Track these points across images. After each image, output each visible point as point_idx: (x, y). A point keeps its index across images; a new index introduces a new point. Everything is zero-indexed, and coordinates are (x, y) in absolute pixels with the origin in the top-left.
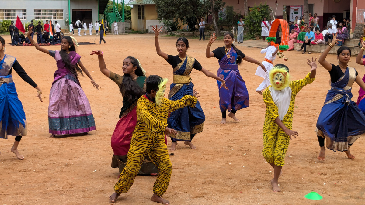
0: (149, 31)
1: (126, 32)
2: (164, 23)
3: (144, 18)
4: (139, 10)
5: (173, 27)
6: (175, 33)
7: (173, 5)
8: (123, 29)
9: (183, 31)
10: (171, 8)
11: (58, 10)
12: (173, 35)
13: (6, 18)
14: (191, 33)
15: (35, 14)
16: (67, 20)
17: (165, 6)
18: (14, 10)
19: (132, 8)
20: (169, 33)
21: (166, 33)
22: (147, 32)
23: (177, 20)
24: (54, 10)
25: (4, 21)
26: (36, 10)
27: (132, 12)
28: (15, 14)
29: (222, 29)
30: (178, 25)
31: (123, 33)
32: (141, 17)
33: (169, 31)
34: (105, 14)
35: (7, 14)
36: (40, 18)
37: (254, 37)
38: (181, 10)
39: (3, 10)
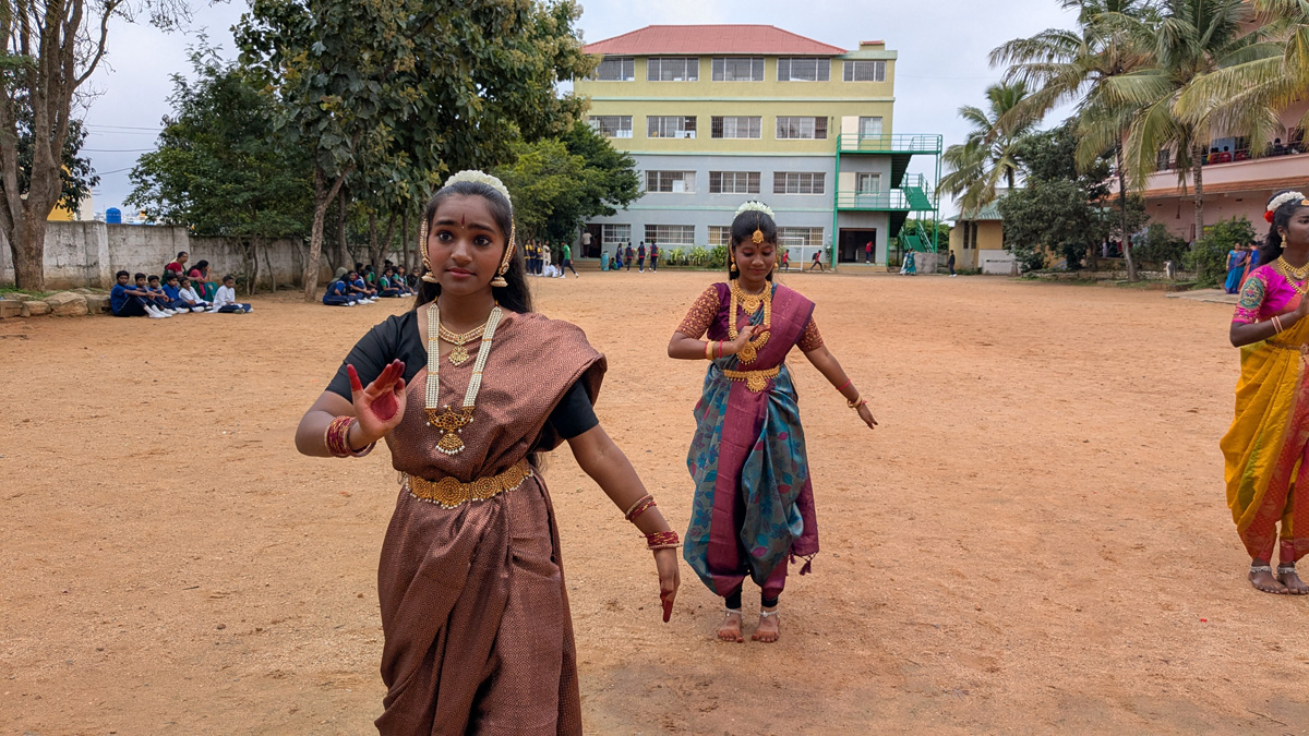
0: (984, 271)
1: (939, 272)
2: (1017, 254)
3: (974, 246)
4: (967, 231)
5: (1034, 263)
6: (1038, 275)
7: (1040, 218)
8: (933, 265)
9: (1054, 270)
10: (1035, 224)
11: (814, 229)
12: (1035, 277)
14: (1072, 274)
16: (829, 247)
17: (1023, 220)
19: (952, 228)
20: (1025, 275)
21: (1018, 275)
22: (979, 272)
23: (1043, 249)
24: (808, 230)
25: (719, 247)
27: (952, 233)
29: (1140, 268)
30: (1046, 260)
31: (932, 272)
32: (970, 244)
33: (1025, 270)
34: (899, 239)
37: (1215, 283)
38: (1055, 229)
39: (719, 227)
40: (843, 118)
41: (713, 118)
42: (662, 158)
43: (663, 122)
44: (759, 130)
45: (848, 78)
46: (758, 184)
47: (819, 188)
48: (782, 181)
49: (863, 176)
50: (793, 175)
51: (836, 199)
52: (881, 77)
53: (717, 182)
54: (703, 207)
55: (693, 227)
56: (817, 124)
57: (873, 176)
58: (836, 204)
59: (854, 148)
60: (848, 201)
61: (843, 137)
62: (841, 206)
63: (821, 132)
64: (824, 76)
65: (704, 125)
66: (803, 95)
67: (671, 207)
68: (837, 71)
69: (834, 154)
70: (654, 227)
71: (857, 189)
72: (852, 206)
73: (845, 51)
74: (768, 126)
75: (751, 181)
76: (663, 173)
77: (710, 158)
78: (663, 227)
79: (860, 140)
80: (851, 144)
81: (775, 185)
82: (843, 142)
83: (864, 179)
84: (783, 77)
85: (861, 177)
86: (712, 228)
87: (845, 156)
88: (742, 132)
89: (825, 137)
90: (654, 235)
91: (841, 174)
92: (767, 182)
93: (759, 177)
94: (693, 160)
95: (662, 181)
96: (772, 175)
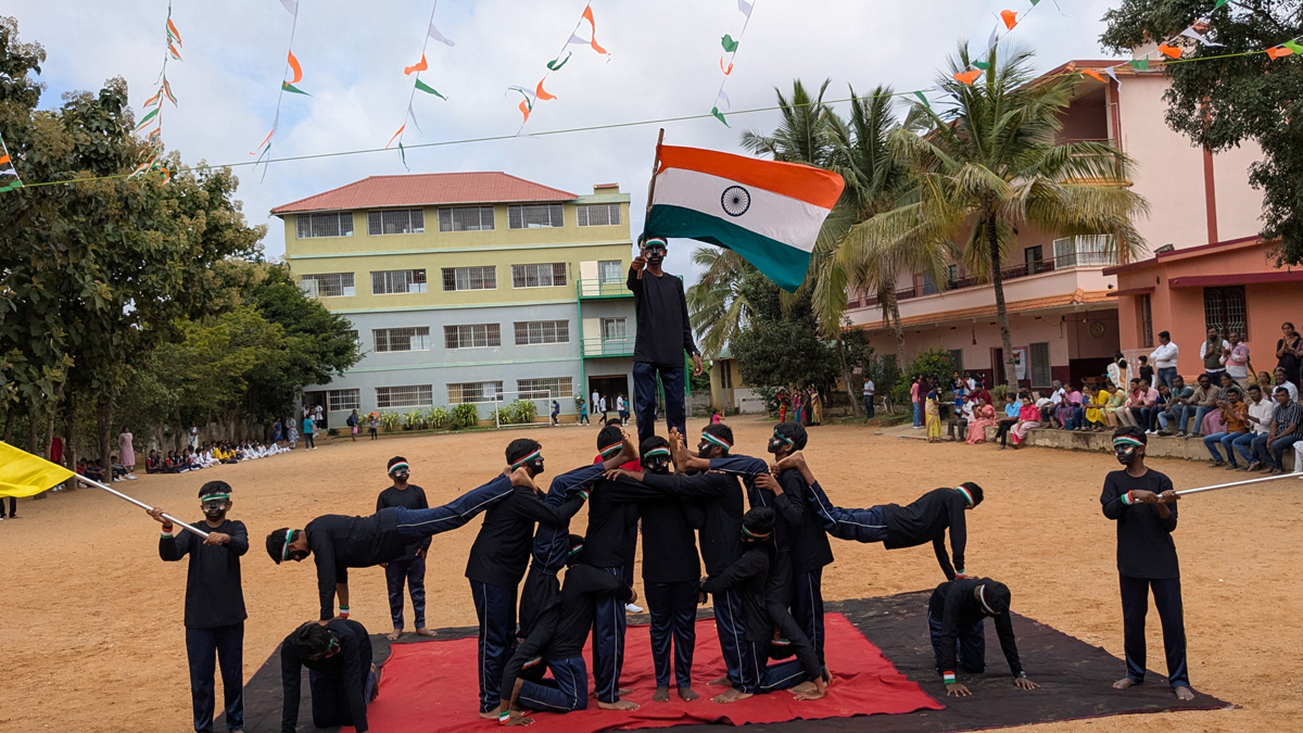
0: (741, 411)
3: (730, 386)
4: (723, 370)
11: (562, 380)
13: (465, 400)
15: (520, 389)
18: (480, 384)
22: (736, 413)
24: (555, 380)
25: (460, 406)
26: (520, 382)
27: (712, 372)
28: (481, 393)
32: (726, 384)
35: (465, 394)
36: (528, 396)
39: (459, 385)
40: (582, 263)
41: (444, 270)
42: (391, 315)
43: (389, 279)
44: (494, 280)
45: (583, 223)
46: (498, 336)
47: (564, 336)
48: (523, 332)
49: (607, 322)
50: (535, 325)
51: (582, 347)
52: (616, 221)
53: (453, 336)
54: (440, 365)
55: (431, 386)
56: (555, 271)
57: (618, 321)
58: (583, 353)
59: (596, 294)
60: (594, 348)
61: (583, 283)
62: (587, 354)
63: (560, 279)
64: (558, 222)
65: (435, 278)
66: (537, 242)
67: (404, 367)
68: (571, 217)
69: (576, 300)
70: (386, 390)
71: (603, 335)
72: (600, 353)
73: (577, 197)
74: (504, 276)
75: (490, 334)
76: (393, 331)
77: (443, 312)
78: (395, 389)
79: (600, 285)
80: (591, 290)
81: (516, 336)
82: (584, 288)
83: (610, 324)
84: (515, 224)
85: (605, 323)
86: (450, 386)
87: (586, 303)
88: (476, 284)
89: (565, 284)
90: (387, 398)
91: (584, 320)
92: (507, 334)
93: (499, 329)
94: (425, 315)
95: (393, 340)
96: (513, 326)
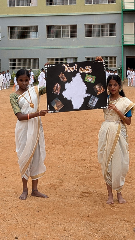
11: (111, 58)
16: (119, 68)
24: (107, 58)
39: (53, 59)
42: (17, 19)
46: (76, 32)
47: (113, 33)
48: (90, 30)
50: (97, 26)
51: (123, 39)
53: (52, 32)
54: (43, 47)
55: (38, 59)
58: (123, 42)
59: (132, 8)
60: (130, 40)
61: (125, 1)
62: (126, 43)
67: (24, 48)
69: (120, 12)
70: (15, 60)
71: (134, 32)
72: (133, 43)
75: (72, 31)
76: (19, 28)
77: (46, 18)
78: (19, 60)
79: (134, 3)
80: (130, 5)
81: (86, 32)
82: (125, 4)
86: (49, 59)
87: (126, 13)
88: (65, 1)
89: (115, 2)
90: (15, 64)
91: (125, 24)
92: (81, 30)
93: (76, 28)
94: (36, 19)
95: (19, 33)
96: (84, 27)
